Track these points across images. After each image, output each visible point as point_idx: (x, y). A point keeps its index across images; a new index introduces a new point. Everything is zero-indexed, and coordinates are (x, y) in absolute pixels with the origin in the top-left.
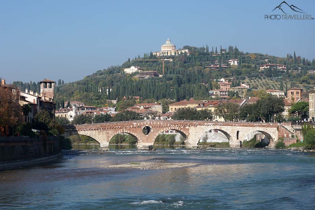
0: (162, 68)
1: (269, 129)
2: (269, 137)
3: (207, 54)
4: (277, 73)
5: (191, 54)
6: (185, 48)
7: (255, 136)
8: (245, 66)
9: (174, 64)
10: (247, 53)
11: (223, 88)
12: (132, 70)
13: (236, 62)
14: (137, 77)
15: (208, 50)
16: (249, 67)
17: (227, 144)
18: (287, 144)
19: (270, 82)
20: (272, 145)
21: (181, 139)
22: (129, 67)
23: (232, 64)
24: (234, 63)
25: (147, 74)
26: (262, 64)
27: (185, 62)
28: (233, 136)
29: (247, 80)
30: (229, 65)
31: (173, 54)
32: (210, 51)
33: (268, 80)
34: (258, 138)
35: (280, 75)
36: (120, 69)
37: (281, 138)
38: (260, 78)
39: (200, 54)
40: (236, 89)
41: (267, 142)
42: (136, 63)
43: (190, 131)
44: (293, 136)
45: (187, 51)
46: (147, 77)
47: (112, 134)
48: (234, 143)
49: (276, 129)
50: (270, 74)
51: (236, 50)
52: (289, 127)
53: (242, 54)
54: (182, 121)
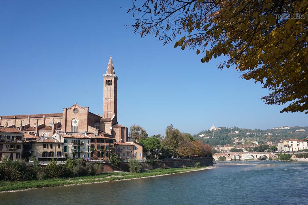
0: (213, 135)
1: (266, 154)
2: (266, 157)
3: (227, 129)
4: (253, 135)
5: (222, 130)
6: (219, 127)
7: (261, 157)
8: (242, 133)
9: (217, 133)
10: (241, 129)
11: (236, 141)
12: (202, 135)
13: (238, 132)
14: (205, 138)
15: (227, 128)
16: (243, 133)
17: (253, 159)
18: (273, 159)
19: (252, 139)
20: (268, 159)
21: (239, 158)
22: (201, 134)
23: (236, 132)
24: (237, 132)
25: (208, 137)
26: (247, 132)
27: (220, 132)
28: (255, 157)
29: (243, 138)
30: (235, 133)
31: (216, 130)
32: (228, 128)
33: (250, 138)
34: (262, 157)
35: (254, 136)
36: (198, 135)
37: (270, 157)
38: (247, 137)
39: (225, 129)
40: (241, 141)
41: (265, 158)
42: (203, 133)
43: (242, 155)
44: (274, 156)
45: (220, 128)
46: (208, 138)
47: (219, 156)
48: (256, 159)
49: (268, 154)
50: (251, 136)
51: (237, 128)
52: (273, 154)
53: (239, 129)
54: (239, 152)
